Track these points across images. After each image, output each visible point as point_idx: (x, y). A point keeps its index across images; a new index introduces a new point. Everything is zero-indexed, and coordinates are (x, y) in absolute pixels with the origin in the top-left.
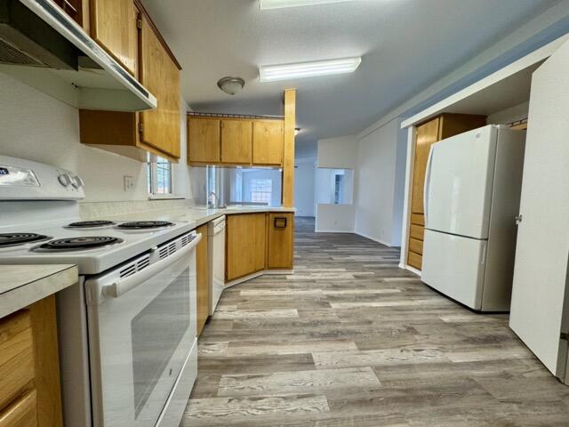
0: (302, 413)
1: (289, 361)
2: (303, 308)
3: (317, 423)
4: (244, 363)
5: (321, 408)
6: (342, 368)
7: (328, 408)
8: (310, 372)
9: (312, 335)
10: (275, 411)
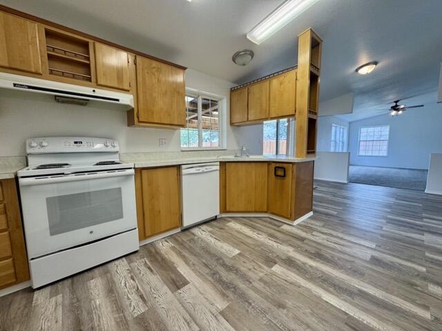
0: (128, 303)
1: (173, 276)
2: (247, 254)
3: (121, 314)
4: (160, 260)
5: (135, 311)
6: (185, 309)
7: (136, 315)
8: (168, 291)
9: (214, 274)
10: (126, 290)
